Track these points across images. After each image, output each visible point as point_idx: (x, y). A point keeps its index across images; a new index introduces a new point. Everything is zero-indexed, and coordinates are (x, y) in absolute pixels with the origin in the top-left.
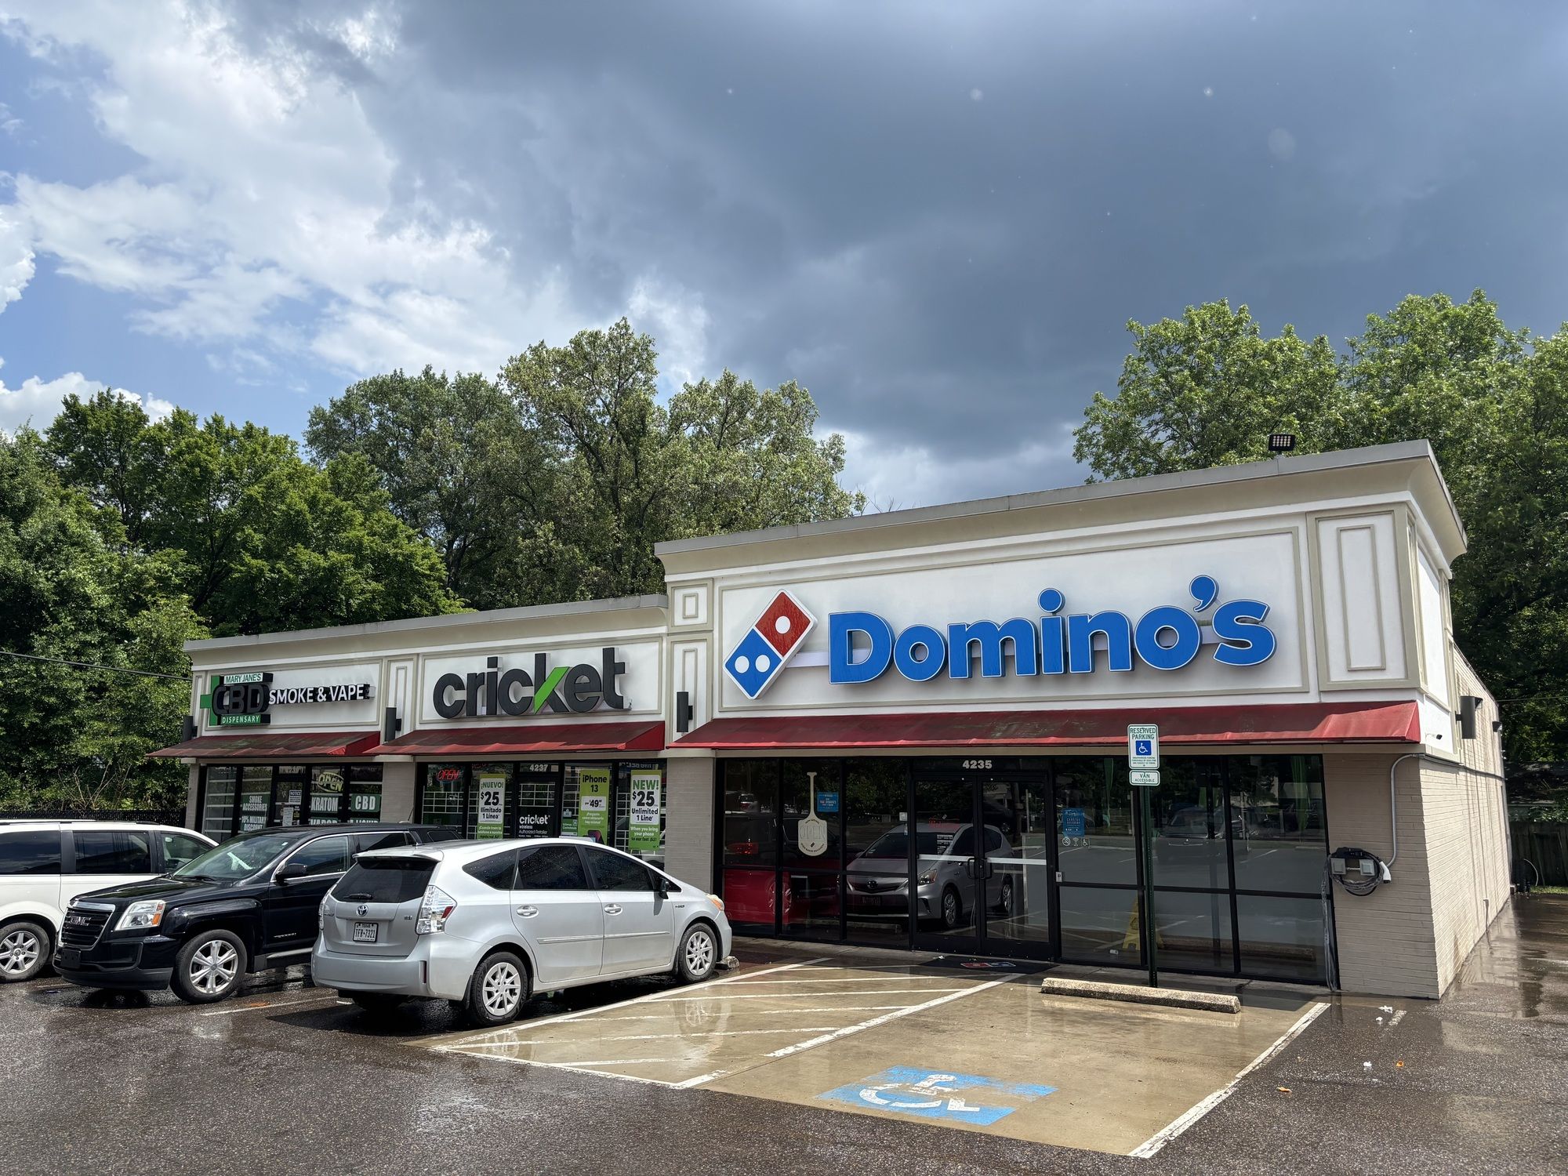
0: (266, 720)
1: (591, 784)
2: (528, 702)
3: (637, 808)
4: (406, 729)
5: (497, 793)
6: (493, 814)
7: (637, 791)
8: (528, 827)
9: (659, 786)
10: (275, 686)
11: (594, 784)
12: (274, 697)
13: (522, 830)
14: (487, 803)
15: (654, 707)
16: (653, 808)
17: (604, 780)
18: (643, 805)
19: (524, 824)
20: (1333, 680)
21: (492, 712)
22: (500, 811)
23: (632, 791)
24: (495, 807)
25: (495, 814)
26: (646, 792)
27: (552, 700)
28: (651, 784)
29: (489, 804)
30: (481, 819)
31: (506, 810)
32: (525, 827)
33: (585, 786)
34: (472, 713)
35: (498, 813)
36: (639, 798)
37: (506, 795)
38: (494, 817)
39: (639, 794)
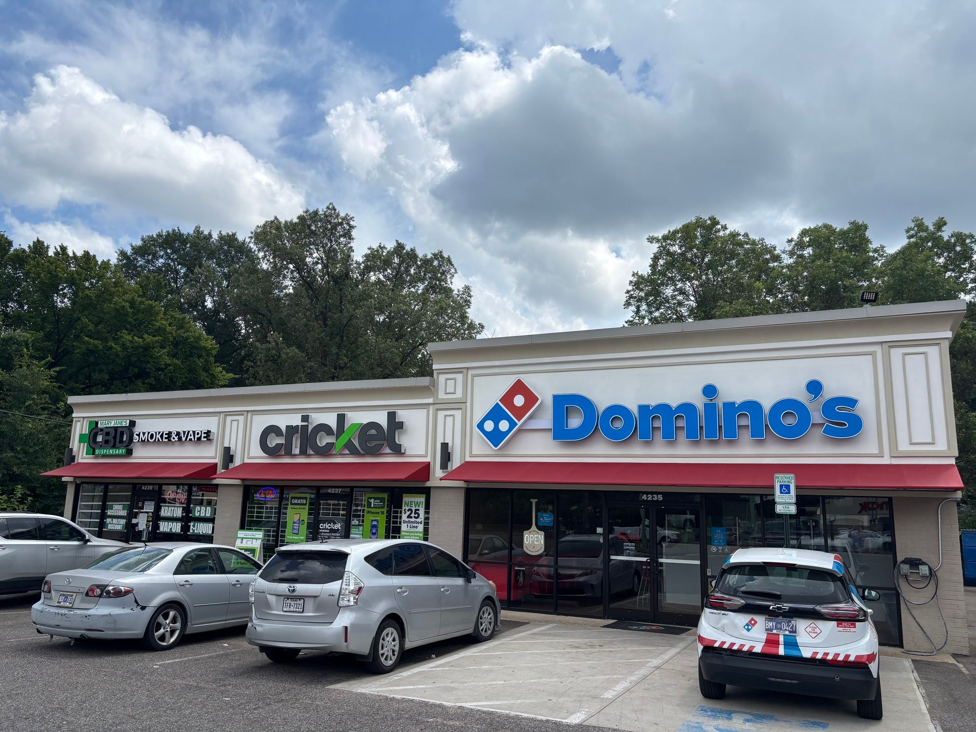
0: (129, 453)
2: (330, 446)
3: (407, 519)
4: (237, 462)
7: (407, 508)
8: (326, 531)
9: (424, 506)
10: (137, 430)
12: (138, 437)
13: (321, 532)
15: (423, 453)
16: (418, 520)
18: (411, 517)
19: (323, 529)
20: (899, 449)
23: (404, 508)
26: (413, 509)
27: (349, 445)
28: (417, 504)
34: (289, 453)
36: (408, 513)
39: (408, 511)
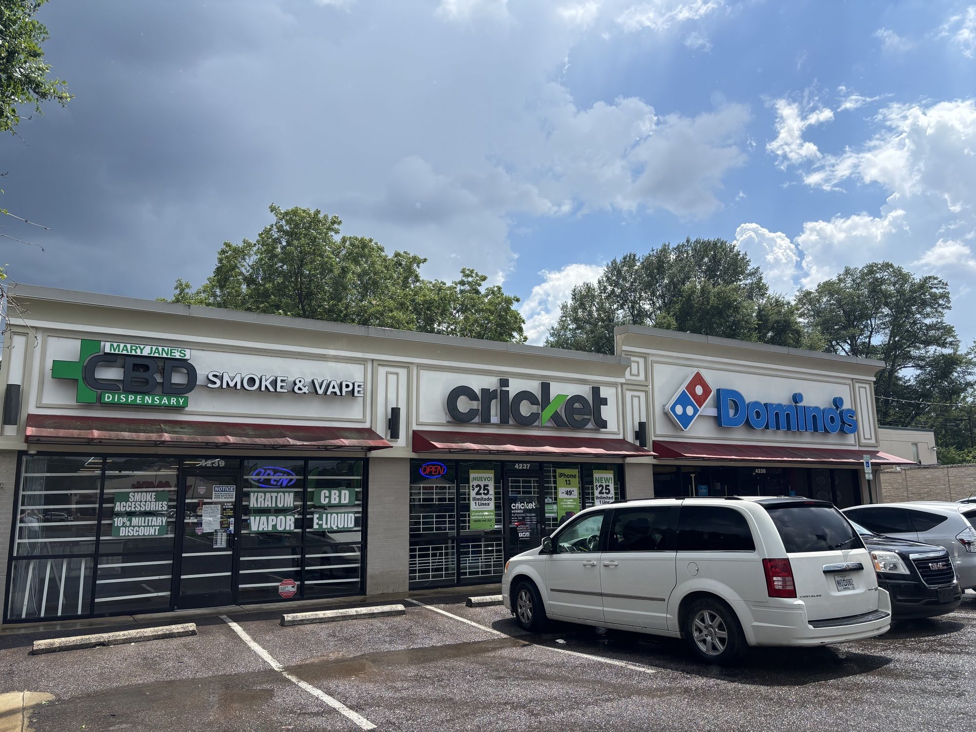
1: (565, 479)
2: (535, 417)
3: (599, 496)
5: (488, 486)
6: (484, 502)
7: (598, 485)
8: (519, 511)
9: (613, 482)
11: (568, 479)
13: (514, 513)
14: (478, 493)
16: (609, 495)
17: (574, 476)
18: (603, 493)
19: (515, 509)
21: (504, 422)
22: (491, 499)
23: (595, 484)
24: (486, 497)
25: (487, 502)
26: (604, 485)
27: (556, 417)
28: (607, 480)
29: (481, 494)
30: (473, 506)
31: (496, 499)
32: (517, 511)
33: (560, 481)
34: (486, 420)
35: (489, 502)
36: (600, 489)
37: (496, 488)
38: (485, 504)
39: (600, 486)
